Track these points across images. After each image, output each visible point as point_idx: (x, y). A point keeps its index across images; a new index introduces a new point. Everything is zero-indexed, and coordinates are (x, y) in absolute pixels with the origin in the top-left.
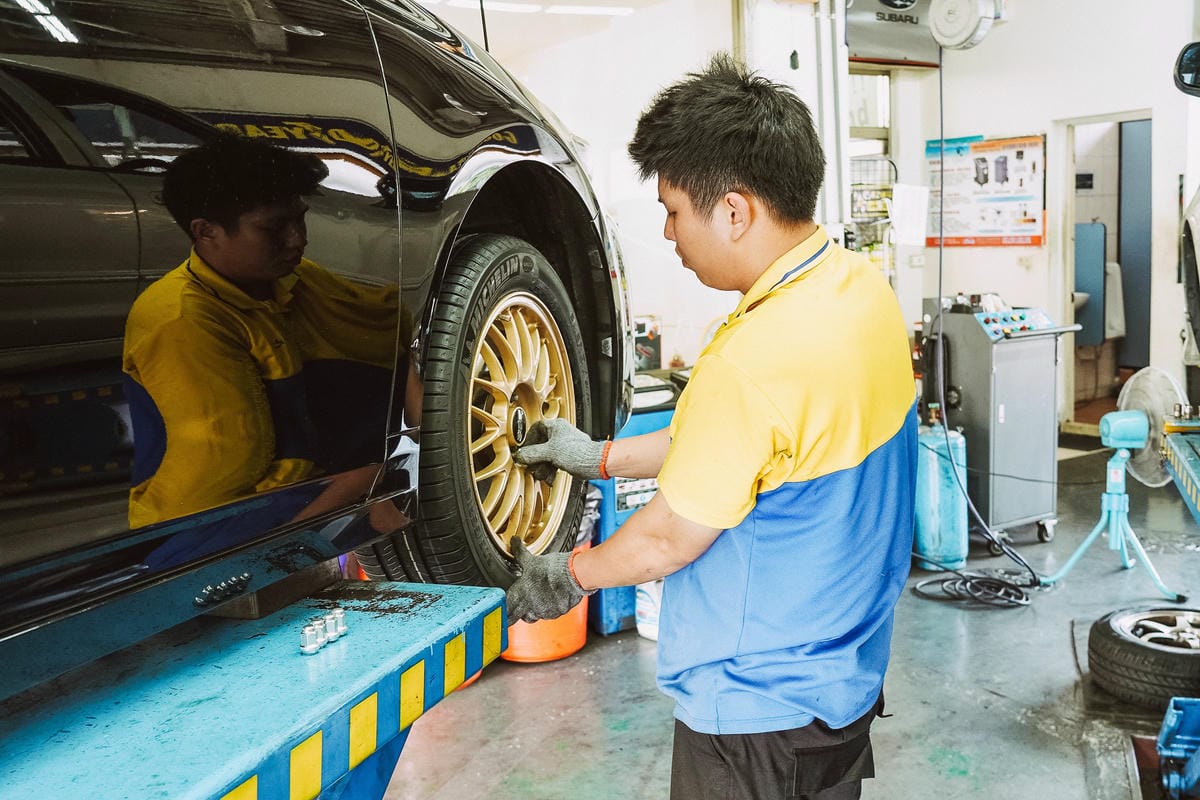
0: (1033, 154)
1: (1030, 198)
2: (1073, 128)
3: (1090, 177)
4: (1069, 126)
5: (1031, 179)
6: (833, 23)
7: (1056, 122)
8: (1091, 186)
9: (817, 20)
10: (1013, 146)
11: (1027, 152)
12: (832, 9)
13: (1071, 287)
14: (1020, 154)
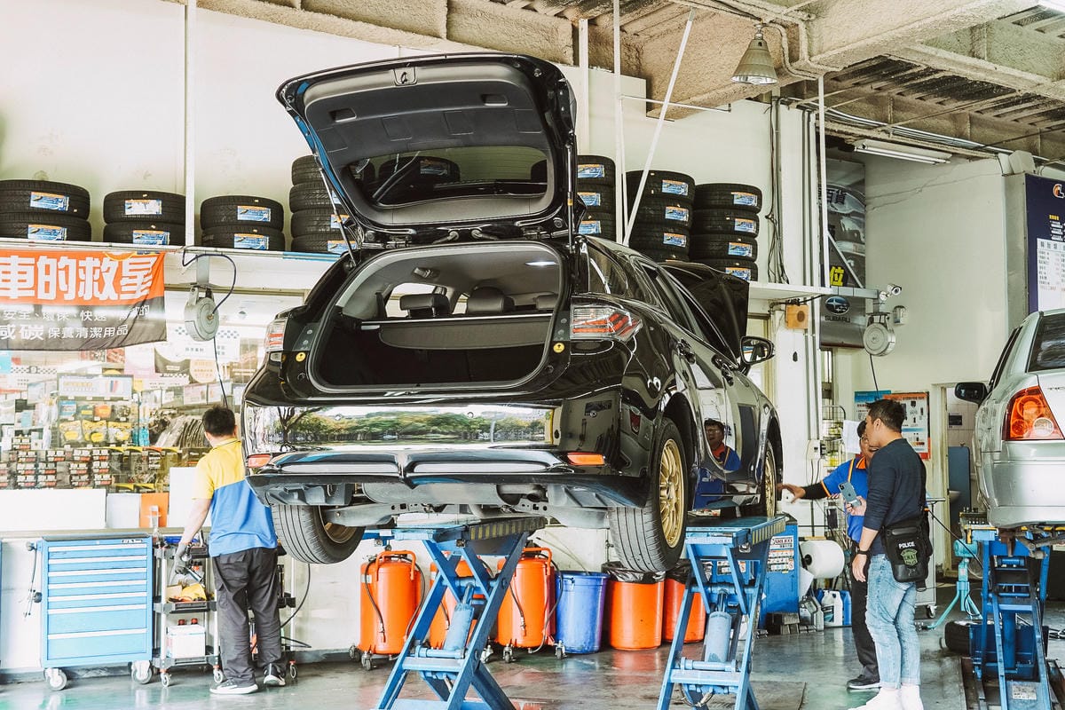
0: (921, 403)
1: (920, 430)
2: (945, 389)
3: (960, 418)
4: (942, 388)
5: (921, 419)
6: (814, 338)
7: (935, 385)
8: (961, 424)
9: (806, 337)
10: (910, 398)
11: (918, 402)
12: (813, 332)
13: (947, 486)
14: (913, 404)
